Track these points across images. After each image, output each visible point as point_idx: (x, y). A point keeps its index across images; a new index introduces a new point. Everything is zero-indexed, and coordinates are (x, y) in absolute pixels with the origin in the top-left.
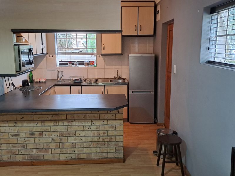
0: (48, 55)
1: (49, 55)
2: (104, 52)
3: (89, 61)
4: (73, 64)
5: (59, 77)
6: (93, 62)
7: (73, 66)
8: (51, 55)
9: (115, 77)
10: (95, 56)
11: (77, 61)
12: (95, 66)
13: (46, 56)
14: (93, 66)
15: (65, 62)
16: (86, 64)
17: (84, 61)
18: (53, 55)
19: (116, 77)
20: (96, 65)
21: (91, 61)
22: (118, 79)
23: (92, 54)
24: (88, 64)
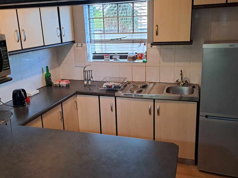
0: (75, 44)
1: (77, 45)
2: (157, 39)
3: (136, 53)
4: (111, 58)
5: (86, 80)
6: (142, 55)
7: (111, 60)
8: (80, 45)
9: (177, 81)
10: (145, 45)
11: (118, 53)
12: (144, 62)
13: (73, 47)
14: (141, 61)
15: (101, 54)
16: (130, 58)
17: (127, 53)
18: (82, 45)
19: (180, 81)
20: (145, 60)
21: (139, 54)
22: (183, 85)
23: (141, 41)
24: (134, 58)
